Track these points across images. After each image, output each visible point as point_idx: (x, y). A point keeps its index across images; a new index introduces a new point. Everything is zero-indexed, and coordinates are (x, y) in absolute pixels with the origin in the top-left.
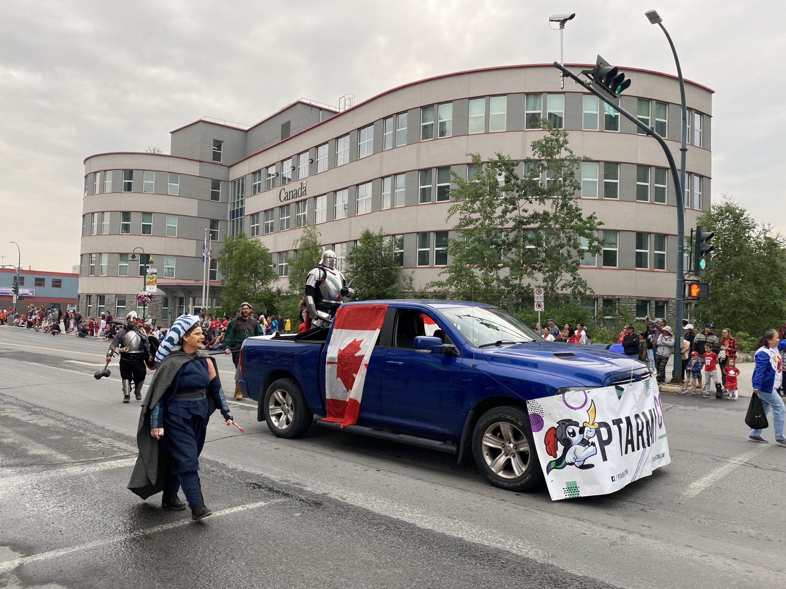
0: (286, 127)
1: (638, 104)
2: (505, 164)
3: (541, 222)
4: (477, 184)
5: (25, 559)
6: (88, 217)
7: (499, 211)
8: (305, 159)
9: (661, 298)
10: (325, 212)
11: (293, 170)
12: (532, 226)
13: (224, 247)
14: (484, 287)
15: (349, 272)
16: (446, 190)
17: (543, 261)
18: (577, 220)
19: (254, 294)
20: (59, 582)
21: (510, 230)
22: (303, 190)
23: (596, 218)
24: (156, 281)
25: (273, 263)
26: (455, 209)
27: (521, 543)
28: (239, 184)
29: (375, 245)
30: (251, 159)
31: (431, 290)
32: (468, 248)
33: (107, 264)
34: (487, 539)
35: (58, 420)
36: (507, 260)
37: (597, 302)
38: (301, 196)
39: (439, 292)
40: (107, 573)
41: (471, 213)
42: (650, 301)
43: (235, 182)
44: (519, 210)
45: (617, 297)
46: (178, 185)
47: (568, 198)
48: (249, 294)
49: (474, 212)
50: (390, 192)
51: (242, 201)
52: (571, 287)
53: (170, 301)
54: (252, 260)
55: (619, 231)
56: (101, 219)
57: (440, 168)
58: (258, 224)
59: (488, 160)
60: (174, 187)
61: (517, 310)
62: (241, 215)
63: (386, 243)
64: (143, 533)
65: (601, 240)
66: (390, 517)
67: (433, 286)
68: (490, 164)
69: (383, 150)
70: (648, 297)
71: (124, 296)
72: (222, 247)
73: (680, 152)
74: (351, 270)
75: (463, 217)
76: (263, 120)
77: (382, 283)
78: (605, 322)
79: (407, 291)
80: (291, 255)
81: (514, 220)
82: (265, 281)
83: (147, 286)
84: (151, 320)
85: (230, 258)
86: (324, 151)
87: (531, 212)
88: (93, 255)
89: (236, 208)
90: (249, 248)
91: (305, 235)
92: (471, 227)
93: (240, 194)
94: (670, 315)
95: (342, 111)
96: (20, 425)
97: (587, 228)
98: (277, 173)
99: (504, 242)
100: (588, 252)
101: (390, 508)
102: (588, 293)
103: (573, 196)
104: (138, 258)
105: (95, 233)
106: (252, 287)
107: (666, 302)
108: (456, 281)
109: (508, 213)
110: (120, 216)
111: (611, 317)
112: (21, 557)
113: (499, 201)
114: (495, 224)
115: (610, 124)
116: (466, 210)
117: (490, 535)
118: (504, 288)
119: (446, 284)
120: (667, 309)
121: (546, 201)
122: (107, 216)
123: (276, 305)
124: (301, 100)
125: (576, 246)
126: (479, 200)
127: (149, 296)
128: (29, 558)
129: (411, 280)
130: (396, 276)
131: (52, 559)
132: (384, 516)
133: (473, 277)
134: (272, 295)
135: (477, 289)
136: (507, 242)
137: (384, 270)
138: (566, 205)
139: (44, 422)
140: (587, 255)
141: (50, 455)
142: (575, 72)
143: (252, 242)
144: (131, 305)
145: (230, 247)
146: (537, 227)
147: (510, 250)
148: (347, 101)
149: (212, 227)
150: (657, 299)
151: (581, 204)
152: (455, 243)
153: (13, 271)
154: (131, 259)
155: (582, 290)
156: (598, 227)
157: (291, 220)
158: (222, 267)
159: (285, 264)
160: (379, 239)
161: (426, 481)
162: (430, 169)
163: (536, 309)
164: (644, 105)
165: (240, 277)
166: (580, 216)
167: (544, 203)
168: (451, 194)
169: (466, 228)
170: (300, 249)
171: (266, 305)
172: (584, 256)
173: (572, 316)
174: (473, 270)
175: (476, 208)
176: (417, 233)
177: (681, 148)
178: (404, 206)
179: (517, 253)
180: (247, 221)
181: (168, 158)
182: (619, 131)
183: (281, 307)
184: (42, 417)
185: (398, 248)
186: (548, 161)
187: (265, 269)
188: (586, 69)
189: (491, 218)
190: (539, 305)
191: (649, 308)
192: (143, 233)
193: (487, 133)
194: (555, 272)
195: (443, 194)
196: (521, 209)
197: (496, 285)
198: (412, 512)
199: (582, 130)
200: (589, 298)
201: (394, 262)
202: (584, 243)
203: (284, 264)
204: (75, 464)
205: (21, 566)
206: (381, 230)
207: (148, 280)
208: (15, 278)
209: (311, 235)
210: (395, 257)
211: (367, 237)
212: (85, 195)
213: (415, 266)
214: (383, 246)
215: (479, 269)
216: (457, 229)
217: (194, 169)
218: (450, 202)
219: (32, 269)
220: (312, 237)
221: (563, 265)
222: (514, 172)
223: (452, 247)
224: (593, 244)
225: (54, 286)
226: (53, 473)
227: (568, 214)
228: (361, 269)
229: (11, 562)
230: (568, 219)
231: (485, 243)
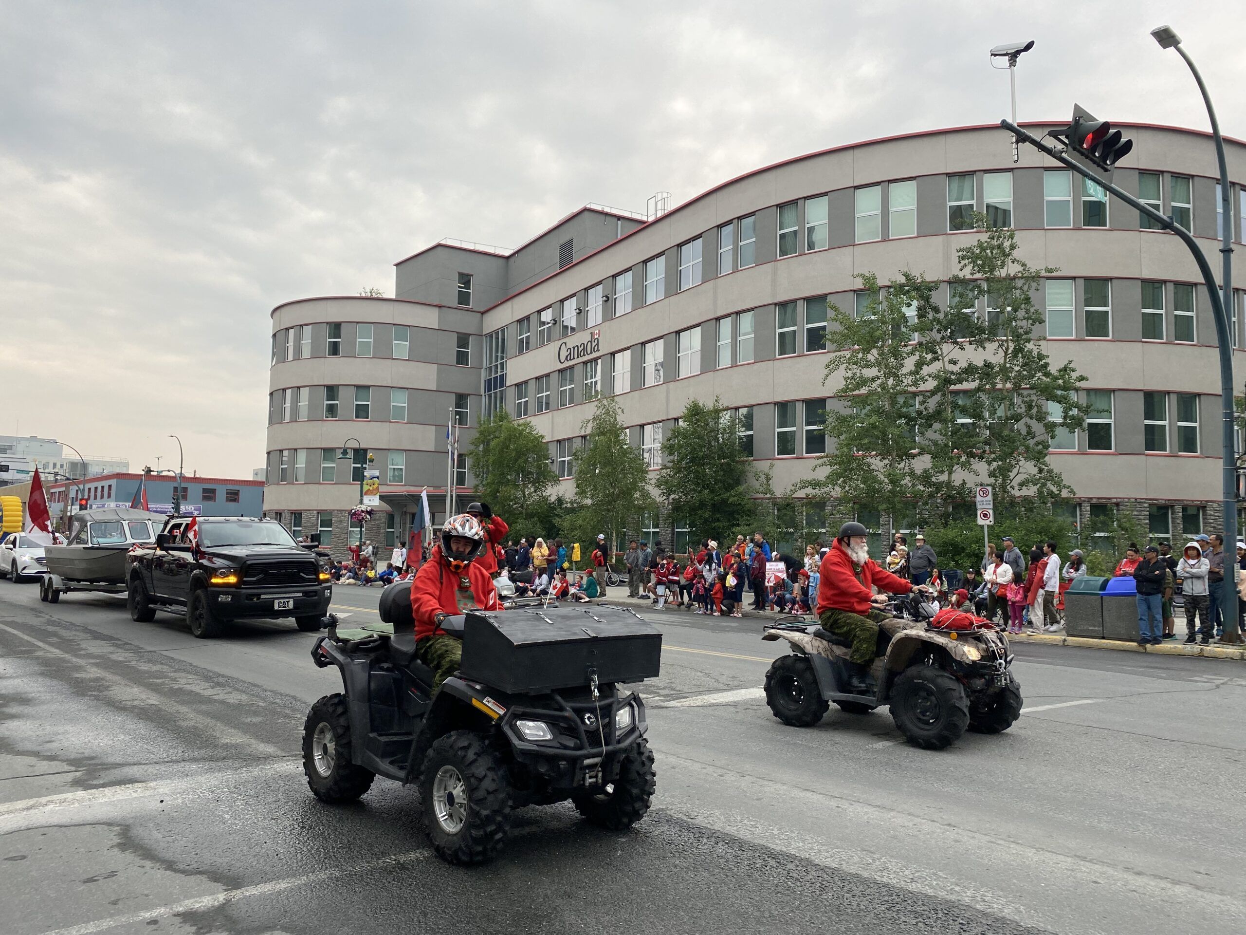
0: (567, 249)
1: (1140, 181)
2: (917, 289)
3: (981, 379)
4: (872, 322)
5: (233, 893)
6: (277, 395)
7: (909, 364)
8: (596, 297)
9: (1193, 501)
10: (628, 376)
11: (578, 313)
12: (965, 386)
13: (478, 435)
14: (890, 487)
15: (667, 468)
16: (821, 332)
17: (987, 442)
18: (1040, 374)
19: (522, 506)
20: (284, 929)
21: (928, 394)
22: (594, 344)
23: (1073, 370)
24: (377, 488)
25: (550, 456)
26: (836, 363)
27: (990, 895)
28: (497, 338)
29: (708, 425)
30: (516, 300)
31: (801, 494)
32: (860, 425)
33: (304, 466)
34: (930, 886)
35: (253, 695)
36: (927, 442)
37: (1080, 510)
38: (591, 353)
39: (814, 497)
40: (352, 917)
41: (863, 368)
42: (1172, 506)
43: (491, 336)
44: (943, 361)
45: (1115, 500)
46: (408, 343)
47: (1023, 340)
48: (515, 506)
49: (868, 365)
50: (730, 341)
51: (502, 364)
52: (1036, 485)
53: (397, 520)
54: (520, 454)
55: (1114, 391)
56: (296, 399)
57: (810, 300)
58: (527, 399)
59: (889, 284)
60: (401, 348)
61: (946, 525)
62: (501, 386)
63: (726, 421)
64: (395, 860)
65: (1085, 405)
66: (766, 848)
67: (804, 487)
68: (892, 290)
69: (717, 275)
70: (1169, 500)
71: (330, 512)
72: (475, 434)
73: (1222, 255)
74: (671, 464)
75: (850, 374)
76: (532, 240)
77: (720, 485)
78: (1096, 541)
79: (762, 496)
80: (577, 444)
81: (936, 377)
82: (539, 485)
83: (365, 497)
84: (371, 548)
85: (487, 451)
86: (624, 283)
87: (963, 364)
88: (286, 453)
89: (493, 376)
90: (515, 435)
91: (598, 413)
92: (864, 391)
93: (499, 354)
94: (1210, 529)
95: (651, 219)
96: (201, 702)
97: (1059, 388)
98: (554, 320)
99: (919, 413)
100: (1062, 426)
101: (767, 834)
102: (1065, 494)
103: (1030, 336)
104: (351, 454)
105: (287, 419)
106: (519, 494)
107: (1203, 507)
108: (842, 479)
109: (925, 367)
110: (324, 393)
111: (1106, 534)
112: (226, 890)
113: (910, 348)
114: (904, 384)
115: (1090, 217)
116: (855, 363)
117: (935, 880)
118: (921, 488)
119: (825, 485)
120: (1203, 519)
121: (987, 345)
122: (305, 393)
123: (557, 521)
124: (588, 206)
125: (1041, 417)
126: (877, 347)
127: (367, 512)
128: (238, 891)
129: (768, 478)
130: (743, 472)
131: (271, 894)
132: (759, 845)
133: (871, 471)
134: (550, 507)
135: (879, 491)
136: (925, 413)
137: (722, 465)
138: (1021, 350)
139: (234, 698)
140: (1060, 432)
141: (249, 745)
142: (1036, 135)
143: (519, 425)
144: (341, 526)
145: (486, 434)
146: (974, 387)
147: (931, 426)
148: (659, 204)
149: (458, 405)
150: (1185, 502)
151: (1045, 348)
152: (838, 418)
153: (173, 479)
154: (341, 456)
155: (1054, 489)
156: (1078, 384)
157: (576, 392)
158: (474, 466)
159: (569, 458)
160: (713, 415)
161: (820, 794)
162: (794, 301)
163: (981, 521)
164: (1150, 182)
165: (502, 481)
166: (1046, 368)
167: (984, 348)
168: (829, 340)
169: (857, 392)
170: (592, 435)
171: (541, 522)
172: (1056, 433)
173: (1040, 533)
174: (869, 460)
175: (872, 360)
176: (775, 404)
177: (1221, 247)
178: (753, 361)
179: (943, 431)
180: (510, 395)
181: (392, 303)
182: (1108, 227)
183: (565, 524)
184: (230, 690)
185: (743, 429)
186: (987, 280)
187: (539, 467)
188: (1055, 129)
189: (898, 376)
190: (985, 515)
191: (1172, 518)
192: (356, 417)
193: (885, 239)
194: (1008, 461)
195: (816, 340)
196: (946, 359)
197: (910, 485)
198: (804, 841)
199: (1044, 229)
200: (1066, 502)
201: (738, 450)
202: (1055, 412)
203: (566, 459)
204: (284, 758)
205: (228, 901)
206: (716, 401)
207: (366, 488)
208: (176, 489)
209: (607, 413)
210: (740, 443)
211: (695, 412)
212: (273, 364)
213: (772, 457)
214: (721, 426)
215: (878, 458)
216: (841, 395)
217: (429, 318)
218: (828, 352)
219: (197, 476)
220: (610, 415)
221: (1021, 449)
222: (932, 300)
223: (833, 424)
224: (1071, 413)
225: (229, 500)
226: (256, 771)
227: (1025, 364)
228: (687, 463)
229: (214, 897)
230: (1025, 373)
231: (888, 415)
